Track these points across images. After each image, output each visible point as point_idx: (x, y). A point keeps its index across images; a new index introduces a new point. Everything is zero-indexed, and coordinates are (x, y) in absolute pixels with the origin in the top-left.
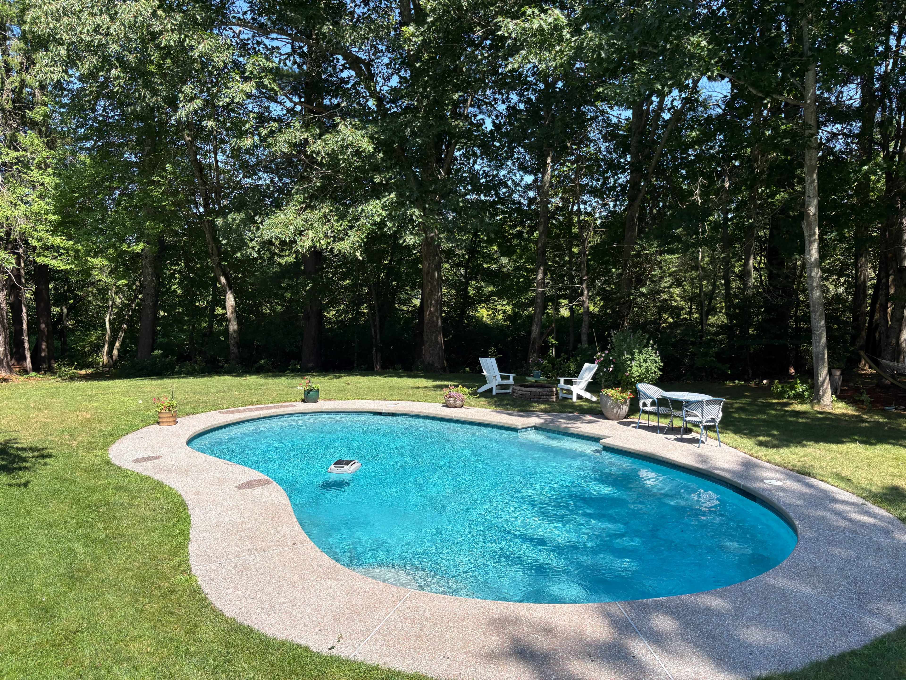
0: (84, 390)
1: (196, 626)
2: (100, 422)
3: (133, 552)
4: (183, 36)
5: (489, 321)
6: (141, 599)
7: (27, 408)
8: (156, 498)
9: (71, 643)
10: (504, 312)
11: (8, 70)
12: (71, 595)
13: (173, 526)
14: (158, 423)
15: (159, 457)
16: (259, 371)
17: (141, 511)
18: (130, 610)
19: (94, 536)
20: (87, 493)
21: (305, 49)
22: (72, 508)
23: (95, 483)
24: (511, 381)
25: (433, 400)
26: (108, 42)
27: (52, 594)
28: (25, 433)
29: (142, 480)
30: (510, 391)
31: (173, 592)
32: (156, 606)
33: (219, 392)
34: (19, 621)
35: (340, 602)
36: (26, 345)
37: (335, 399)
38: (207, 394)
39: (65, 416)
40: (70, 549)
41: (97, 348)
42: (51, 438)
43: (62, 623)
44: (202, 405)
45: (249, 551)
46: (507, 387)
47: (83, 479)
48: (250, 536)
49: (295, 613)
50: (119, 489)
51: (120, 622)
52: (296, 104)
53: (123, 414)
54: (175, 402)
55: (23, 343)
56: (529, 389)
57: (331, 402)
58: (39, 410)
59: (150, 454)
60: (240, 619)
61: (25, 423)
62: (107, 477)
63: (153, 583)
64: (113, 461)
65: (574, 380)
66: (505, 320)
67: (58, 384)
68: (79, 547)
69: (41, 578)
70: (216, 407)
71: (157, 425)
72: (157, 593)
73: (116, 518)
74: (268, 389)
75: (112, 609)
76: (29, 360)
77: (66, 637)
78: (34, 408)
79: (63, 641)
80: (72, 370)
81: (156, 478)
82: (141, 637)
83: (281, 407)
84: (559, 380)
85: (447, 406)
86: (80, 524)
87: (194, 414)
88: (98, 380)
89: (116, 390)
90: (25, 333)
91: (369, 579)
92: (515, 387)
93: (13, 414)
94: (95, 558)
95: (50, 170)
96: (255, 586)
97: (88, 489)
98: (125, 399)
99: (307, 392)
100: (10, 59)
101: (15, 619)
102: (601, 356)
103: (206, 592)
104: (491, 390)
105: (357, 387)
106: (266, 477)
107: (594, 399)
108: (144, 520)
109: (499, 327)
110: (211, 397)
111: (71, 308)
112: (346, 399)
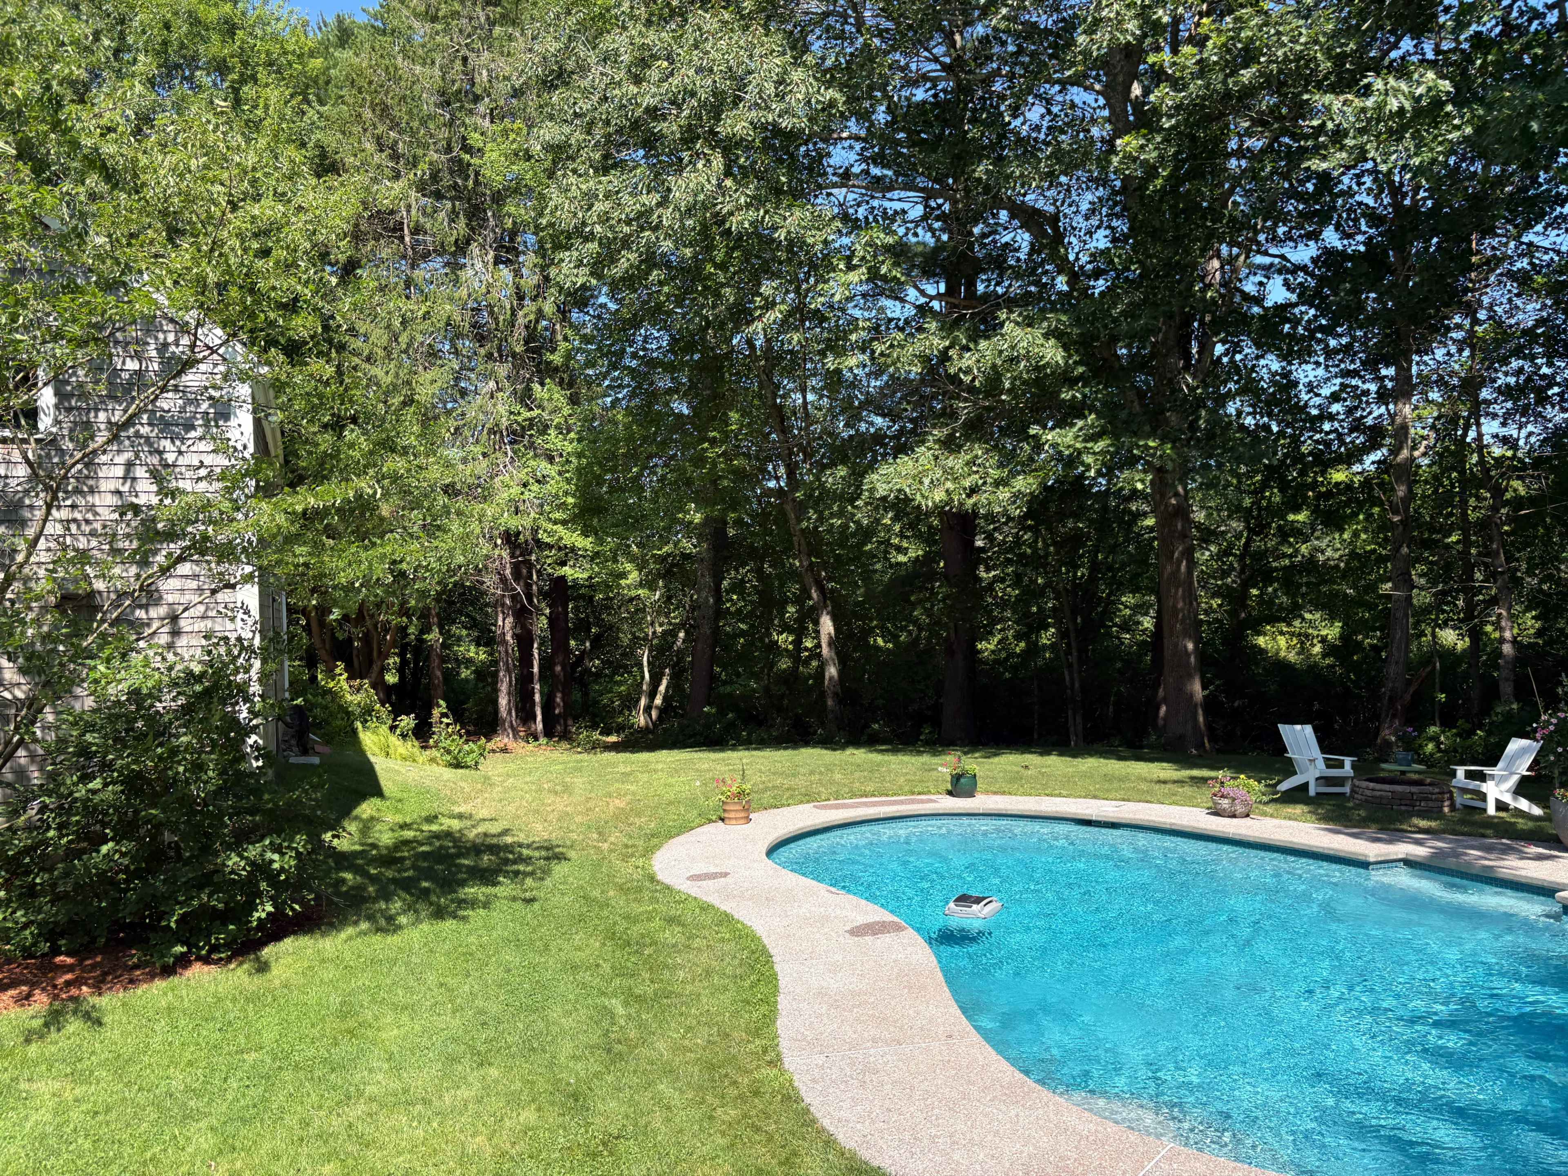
0: (614, 765)
1: (795, 1154)
2: (639, 815)
3: (695, 1022)
4: (762, 212)
5: (1292, 657)
6: (709, 1098)
7: (540, 790)
8: (722, 940)
9: (611, 1154)
10: (1323, 640)
11: (521, 297)
12: (609, 1078)
13: (752, 987)
14: (722, 820)
15: (726, 875)
16: (870, 741)
17: (704, 958)
18: (696, 1113)
19: (637, 991)
20: (625, 925)
21: (947, 207)
22: (604, 944)
23: (637, 909)
24: (1348, 769)
25: (1189, 802)
26: (657, 238)
27: (582, 1074)
28: (539, 827)
29: (702, 909)
30: (1347, 789)
31: (756, 1093)
32: (732, 1113)
33: (812, 773)
34: (539, 1109)
35: (1035, 1148)
36: (537, 697)
37: (1004, 793)
38: (794, 775)
39: (590, 805)
40: (605, 1007)
41: (630, 702)
42: (574, 836)
43: (597, 1121)
44: (787, 794)
45: (874, 1040)
46: (1339, 781)
47: (619, 902)
48: (873, 1016)
49: (956, 1157)
50: (671, 921)
51: (681, 1131)
52: (932, 298)
53: (671, 803)
54: (747, 787)
55: (533, 694)
56: (1387, 787)
57: (998, 798)
58: (556, 793)
59: (712, 869)
60: (865, 1154)
61: (537, 812)
62: (654, 900)
63: (726, 1076)
64: (660, 877)
65: (1487, 770)
66: (1325, 655)
67: (579, 756)
68: (617, 1006)
69: (566, 1048)
70: (809, 797)
71: (720, 823)
72: (733, 1092)
73: (666, 966)
74: (889, 771)
75: (669, 1108)
76: (539, 718)
77: (604, 1144)
78: (549, 791)
79: (601, 1148)
80: (596, 735)
81: (724, 907)
82: (713, 1159)
83: (913, 802)
84: (1455, 771)
85: (1217, 813)
86: (619, 972)
87: (776, 807)
88: (632, 752)
89: (660, 766)
90: (536, 677)
91: (1087, 1114)
92: (1357, 783)
93: (522, 798)
94: (642, 1026)
95: (572, 435)
96: (887, 1102)
97: (627, 917)
98: (672, 781)
99: (957, 778)
100: (522, 282)
101: (533, 1107)
102: (1548, 722)
103: (808, 1100)
104: (1305, 787)
105: (1043, 774)
106: (896, 919)
107: (1537, 811)
108: (708, 973)
109: (1313, 668)
110: (800, 782)
111: (597, 641)
112: (1024, 794)
